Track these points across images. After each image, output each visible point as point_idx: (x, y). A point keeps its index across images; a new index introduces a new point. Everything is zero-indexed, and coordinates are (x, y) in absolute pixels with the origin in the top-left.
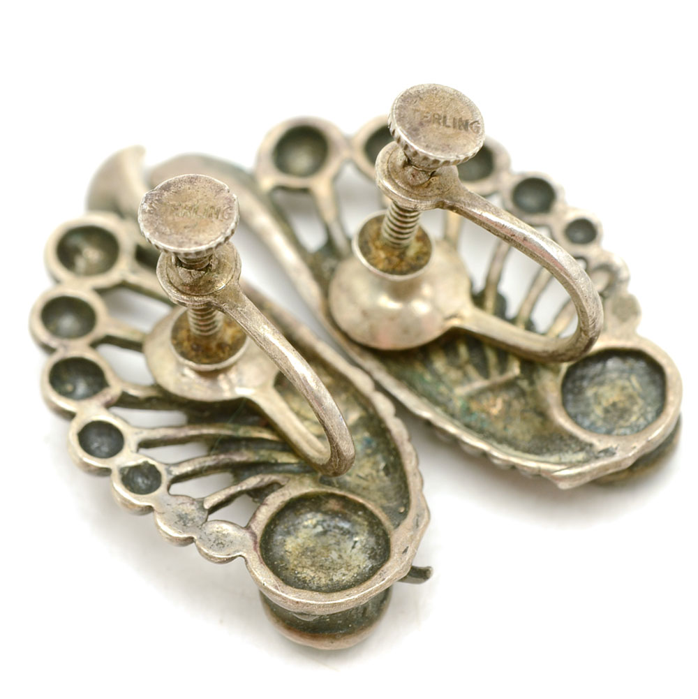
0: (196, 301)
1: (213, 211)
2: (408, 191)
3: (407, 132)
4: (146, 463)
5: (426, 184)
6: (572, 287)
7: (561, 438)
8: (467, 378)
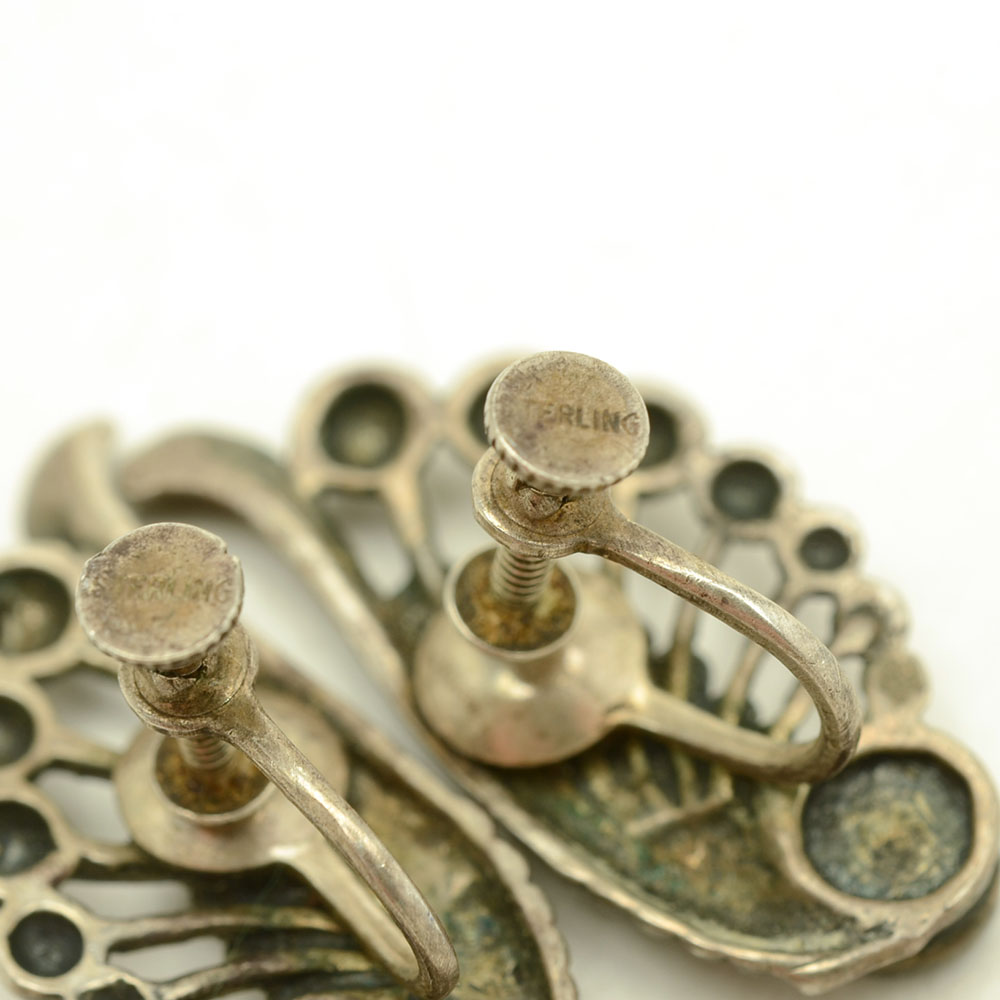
0: (184, 727)
1: (201, 588)
2: (526, 529)
3: (516, 441)
4: (121, 983)
5: (556, 517)
6: (808, 676)
7: (804, 909)
8: (645, 808)
